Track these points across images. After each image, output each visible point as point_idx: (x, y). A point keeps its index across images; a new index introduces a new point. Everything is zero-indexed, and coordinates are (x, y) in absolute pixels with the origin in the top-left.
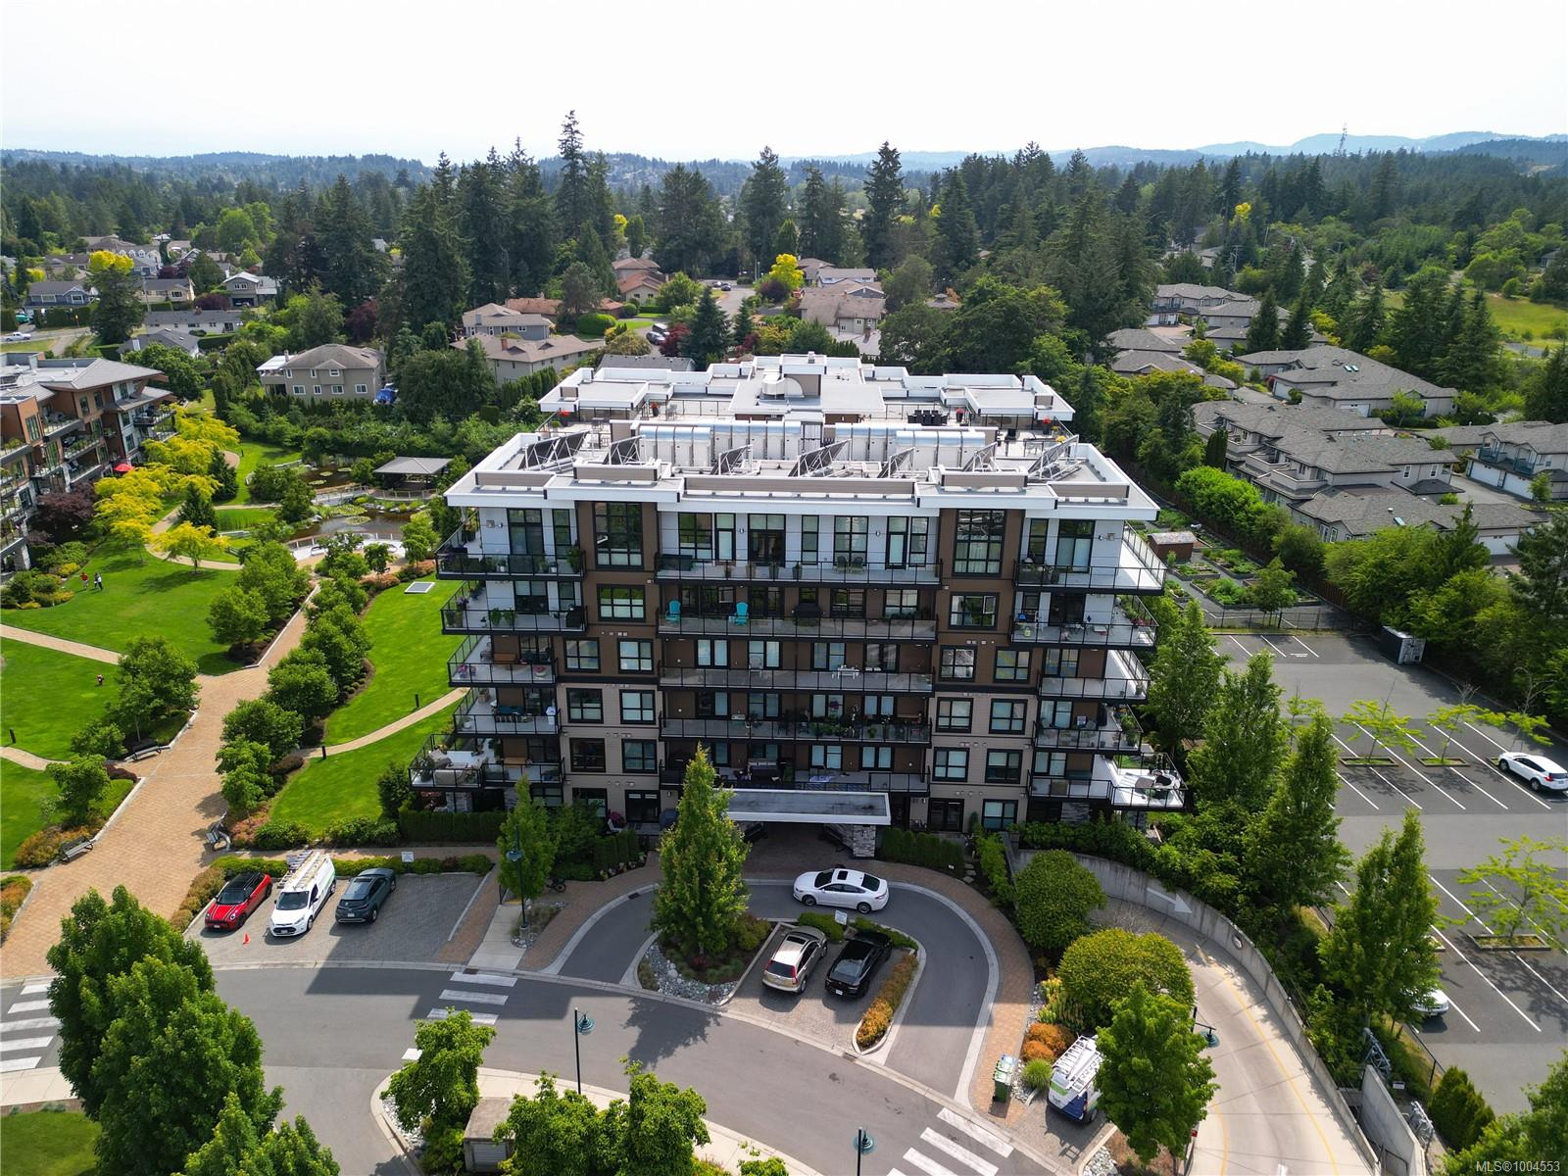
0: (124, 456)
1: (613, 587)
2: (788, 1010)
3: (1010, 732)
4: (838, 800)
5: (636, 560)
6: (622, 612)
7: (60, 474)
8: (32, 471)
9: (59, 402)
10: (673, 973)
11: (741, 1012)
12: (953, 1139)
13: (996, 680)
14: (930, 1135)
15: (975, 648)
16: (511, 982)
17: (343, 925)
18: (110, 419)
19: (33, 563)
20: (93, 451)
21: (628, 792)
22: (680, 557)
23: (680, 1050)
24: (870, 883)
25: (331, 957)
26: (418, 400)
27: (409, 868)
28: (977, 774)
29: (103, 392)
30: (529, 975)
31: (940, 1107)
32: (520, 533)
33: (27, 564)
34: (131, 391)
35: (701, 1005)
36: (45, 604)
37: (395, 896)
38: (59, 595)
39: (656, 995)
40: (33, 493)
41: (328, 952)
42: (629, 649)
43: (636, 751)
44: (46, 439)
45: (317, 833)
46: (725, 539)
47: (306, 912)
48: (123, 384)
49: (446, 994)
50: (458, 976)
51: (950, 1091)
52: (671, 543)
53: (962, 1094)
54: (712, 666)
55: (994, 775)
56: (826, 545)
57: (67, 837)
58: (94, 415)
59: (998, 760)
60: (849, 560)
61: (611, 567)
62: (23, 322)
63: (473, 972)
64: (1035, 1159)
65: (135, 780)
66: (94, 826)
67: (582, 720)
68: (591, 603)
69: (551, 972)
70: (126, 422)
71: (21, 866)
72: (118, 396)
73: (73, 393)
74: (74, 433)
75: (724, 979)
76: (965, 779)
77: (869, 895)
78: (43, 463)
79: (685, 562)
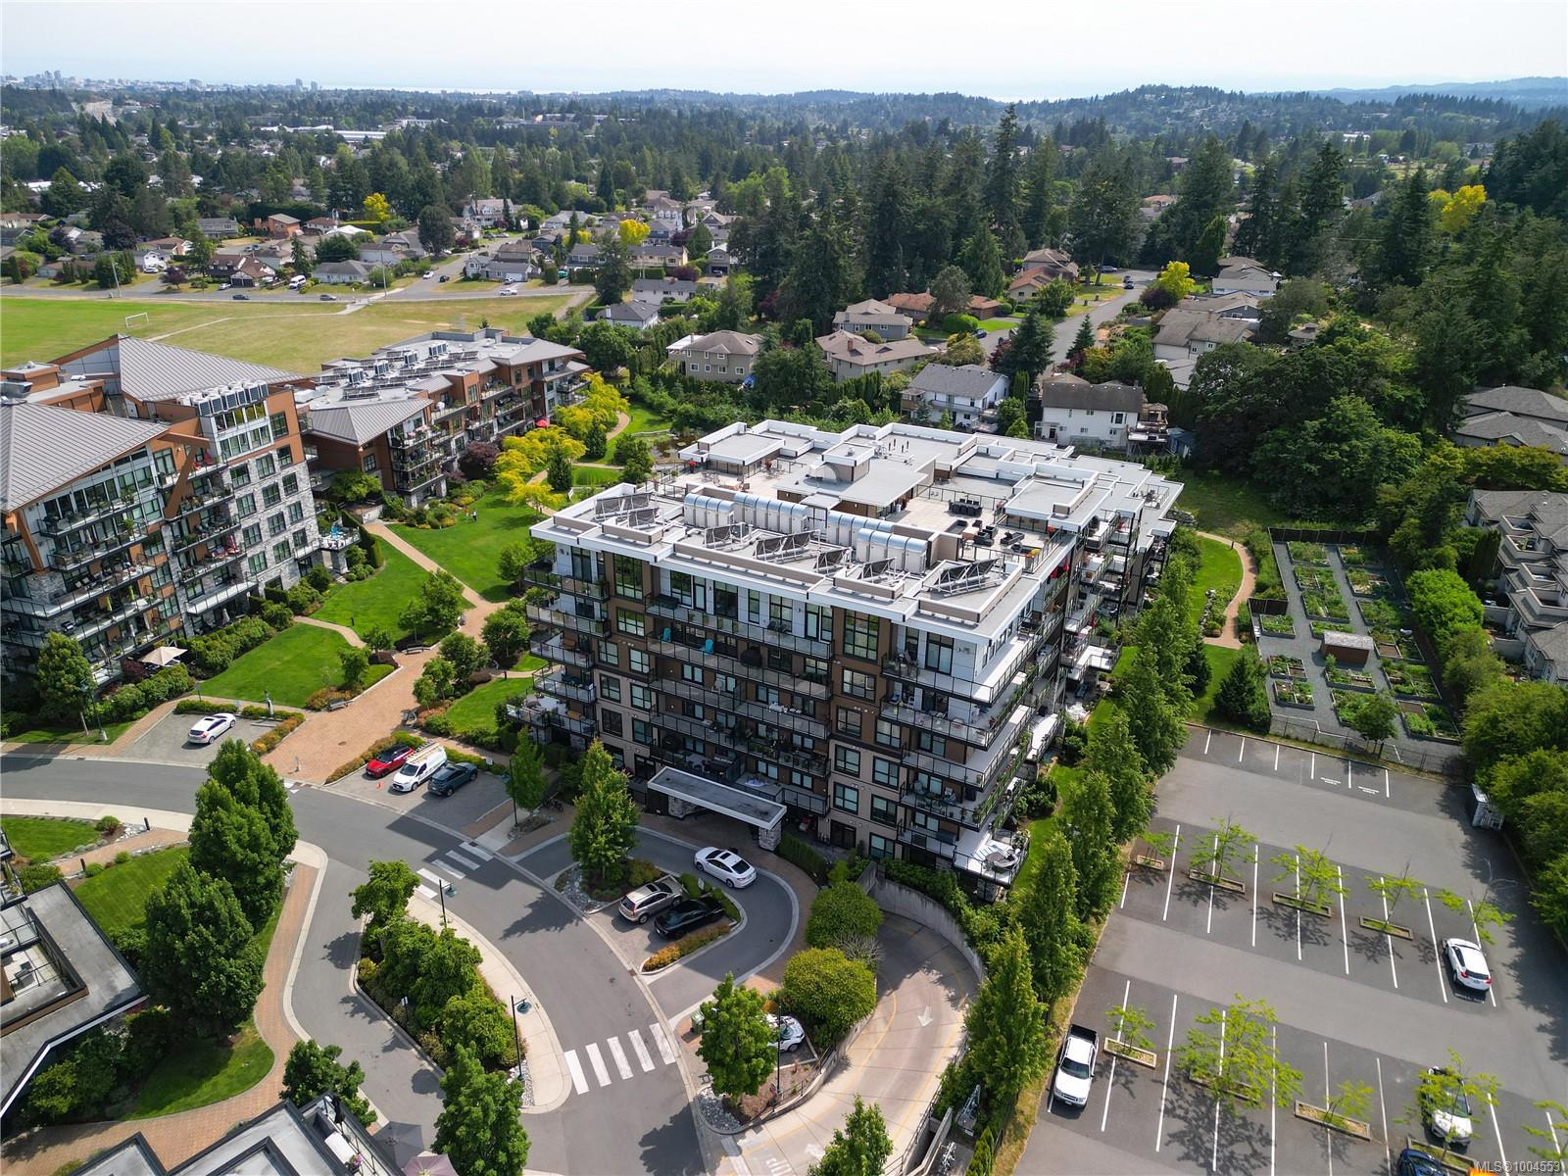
0: (544, 414)
1: (625, 610)
2: (623, 931)
3: (887, 785)
4: (749, 801)
5: (639, 595)
6: (632, 629)
7: (490, 427)
8: (467, 424)
9: (501, 373)
10: (577, 884)
11: (597, 923)
12: (646, 1042)
13: (876, 742)
14: (635, 1036)
15: (861, 713)
16: (488, 857)
17: (431, 795)
18: (537, 386)
19: (448, 494)
20: (521, 410)
21: (636, 756)
22: (671, 598)
23: (542, 931)
24: (740, 867)
25: (412, 811)
26: (764, 391)
27: (488, 768)
28: (865, 811)
29: (534, 368)
30: (501, 857)
31: (656, 1021)
32: (578, 560)
33: (444, 493)
34: (557, 365)
35: (577, 910)
36: (435, 527)
37: (471, 784)
38: (448, 521)
39: (557, 894)
40: (466, 440)
41: (412, 807)
42: (636, 656)
43: (640, 728)
44: (482, 402)
45: (459, 731)
46: (700, 590)
47: (414, 779)
48: (551, 362)
49: (451, 854)
50: (465, 846)
51: (670, 1015)
52: (666, 587)
53: (674, 1022)
54: (693, 680)
55: (875, 814)
56: (764, 609)
57: (337, 695)
58: (526, 382)
59: (881, 805)
60: (780, 627)
61: (624, 597)
62: (562, 277)
63: (473, 844)
64: (682, 1072)
65: (396, 667)
66: (355, 692)
67: (609, 698)
68: (612, 618)
69: (513, 860)
70: (550, 388)
71: (307, 708)
72: (545, 368)
73: (510, 367)
74: (510, 396)
75: (600, 899)
76: (856, 813)
77: (735, 875)
78: (477, 418)
79: (674, 603)
